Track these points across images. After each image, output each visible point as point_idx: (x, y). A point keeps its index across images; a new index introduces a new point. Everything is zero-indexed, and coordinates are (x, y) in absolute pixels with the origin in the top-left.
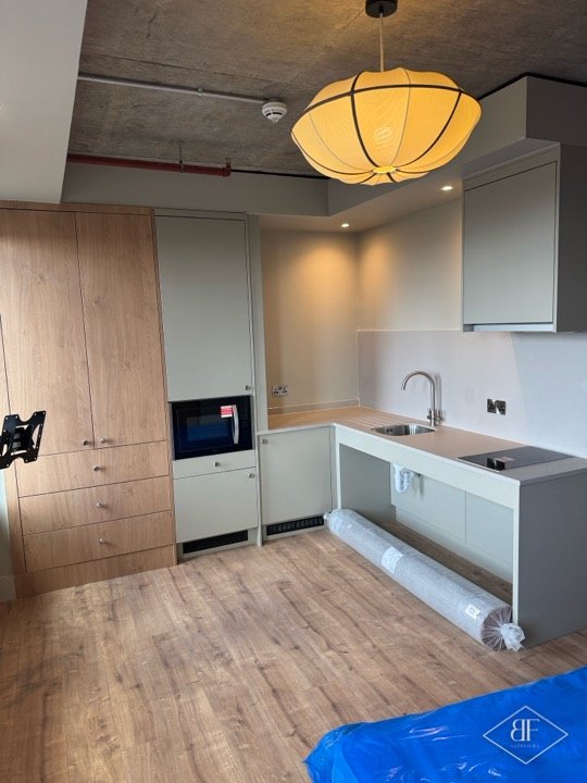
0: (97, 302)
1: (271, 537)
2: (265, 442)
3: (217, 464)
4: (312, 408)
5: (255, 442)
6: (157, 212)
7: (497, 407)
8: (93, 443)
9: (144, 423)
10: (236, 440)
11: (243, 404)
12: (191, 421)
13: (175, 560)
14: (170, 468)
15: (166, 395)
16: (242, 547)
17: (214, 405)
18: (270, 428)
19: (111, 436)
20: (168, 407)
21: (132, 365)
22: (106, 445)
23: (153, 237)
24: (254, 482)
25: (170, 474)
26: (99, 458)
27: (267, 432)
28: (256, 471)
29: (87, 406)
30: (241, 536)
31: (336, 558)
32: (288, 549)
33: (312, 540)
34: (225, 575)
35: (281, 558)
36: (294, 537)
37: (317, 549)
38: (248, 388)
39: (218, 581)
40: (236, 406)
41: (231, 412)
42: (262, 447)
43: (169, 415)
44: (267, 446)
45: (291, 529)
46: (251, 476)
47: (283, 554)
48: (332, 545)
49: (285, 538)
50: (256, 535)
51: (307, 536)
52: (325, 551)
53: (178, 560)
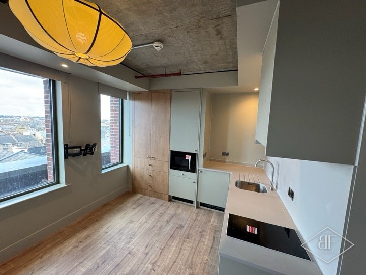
0: (154, 118)
1: (202, 207)
2: (201, 172)
3: (183, 174)
4: (239, 163)
5: (197, 170)
6: (173, 91)
7: (291, 194)
8: (150, 158)
9: (163, 155)
10: (190, 168)
11: (194, 156)
12: (177, 158)
13: (168, 200)
14: (169, 171)
15: (169, 148)
16: (190, 206)
17: (183, 154)
18: (204, 167)
19: (155, 157)
20: (170, 151)
22: (153, 159)
24: (195, 185)
25: (169, 173)
26: (152, 162)
27: (202, 168)
28: (196, 181)
29: (150, 147)
30: (191, 202)
31: (211, 228)
32: (201, 214)
33: (214, 216)
34: (172, 212)
35: (194, 217)
36: (210, 211)
37: (209, 221)
38: (196, 151)
39: (169, 213)
40: (190, 156)
41: (189, 158)
42: (200, 173)
43: (170, 154)
44: (202, 173)
45: (210, 208)
46: (194, 182)
47: (197, 215)
48: (218, 222)
49: (206, 210)
50: (195, 204)
51: (214, 213)
52: (211, 223)
53: (170, 200)
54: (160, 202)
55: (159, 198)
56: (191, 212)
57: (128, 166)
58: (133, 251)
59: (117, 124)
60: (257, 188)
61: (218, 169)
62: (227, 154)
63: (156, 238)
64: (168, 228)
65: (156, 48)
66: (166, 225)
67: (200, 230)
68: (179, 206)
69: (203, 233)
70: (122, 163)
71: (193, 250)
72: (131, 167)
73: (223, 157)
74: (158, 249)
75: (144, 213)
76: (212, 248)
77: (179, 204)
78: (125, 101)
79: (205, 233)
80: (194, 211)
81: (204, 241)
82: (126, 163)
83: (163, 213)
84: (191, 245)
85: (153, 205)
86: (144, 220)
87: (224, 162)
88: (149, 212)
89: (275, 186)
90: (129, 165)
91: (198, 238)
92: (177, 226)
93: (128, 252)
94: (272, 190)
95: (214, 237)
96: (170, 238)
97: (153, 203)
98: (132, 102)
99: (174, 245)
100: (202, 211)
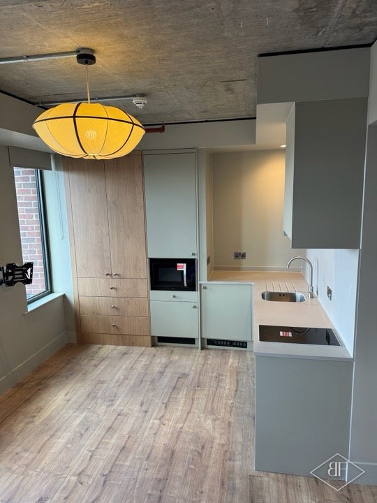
0: (114, 203)
1: (210, 346)
2: (205, 288)
3: (174, 297)
4: (263, 269)
5: (198, 287)
6: (144, 153)
8: (111, 275)
9: (135, 268)
10: (186, 285)
11: (191, 264)
12: (161, 270)
13: (150, 345)
14: (148, 294)
15: (147, 255)
16: (191, 348)
17: (174, 262)
18: (209, 280)
19: (120, 273)
20: (148, 260)
21: (130, 236)
22: (117, 276)
23: (142, 167)
24: (197, 311)
25: (148, 297)
26: (114, 283)
27: (206, 282)
28: (198, 305)
29: (109, 256)
30: (191, 341)
31: (230, 370)
32: (211, 357)
33: (231, 355)
34: (164, 360)
35: (201, 361)
36: (224, 350)
37: (226, 363)
38: (193, 254)
39: (158, 362)
40: (185, 264)
41: (183, 267)
42: (203, 290)
43: (148, 265)
44: (207, 291)
45: (223, 345)
46: (195, 307)
47: (206, 358)
48: (239, 362)
49: (218, 349)
50: (198, 343)
51: (232, 352)
52: (229, 364)
53: (153, 345)
54: (137, 350)
55: (133, 345)
56: (195, 356)
57: (64, 296)
58: (123, 412)
59: (34, 219)
60: (292, 298)
61: (231, 280)
62: (243, 256)
63: (152, 394)
64: (165, 380)
65: (137, 105)
66: (161, 377)
67: (215, 374)
68: (172, 351)
69: (221, 377)
70: (52, 292)
71: (211, 397)
72: (72, 298)
73: (236, 260)
74: (160, 404)
75: (117, 368)
76: (236, 391)
77: (172, 348)
78: (46, 172)
79: (224, 378)
80: (198, 354)
81: (224, 386)
82: (59, 291)
83: (149, 365)
84: (206, 392)
85: (127, 356)
86: (122, 377)
87: (239, 269)
88: (124, 367)
89: (315, 292)
90: (68, 295)
91: (214, 384)
92: (178, 376)
93: (117, 414)
94: (312, 297)
95: (237, 381)
96: (173, 391)
97: (125, 354)
98: (62, 174)
99: (182, 396)
100: (212, 352)
